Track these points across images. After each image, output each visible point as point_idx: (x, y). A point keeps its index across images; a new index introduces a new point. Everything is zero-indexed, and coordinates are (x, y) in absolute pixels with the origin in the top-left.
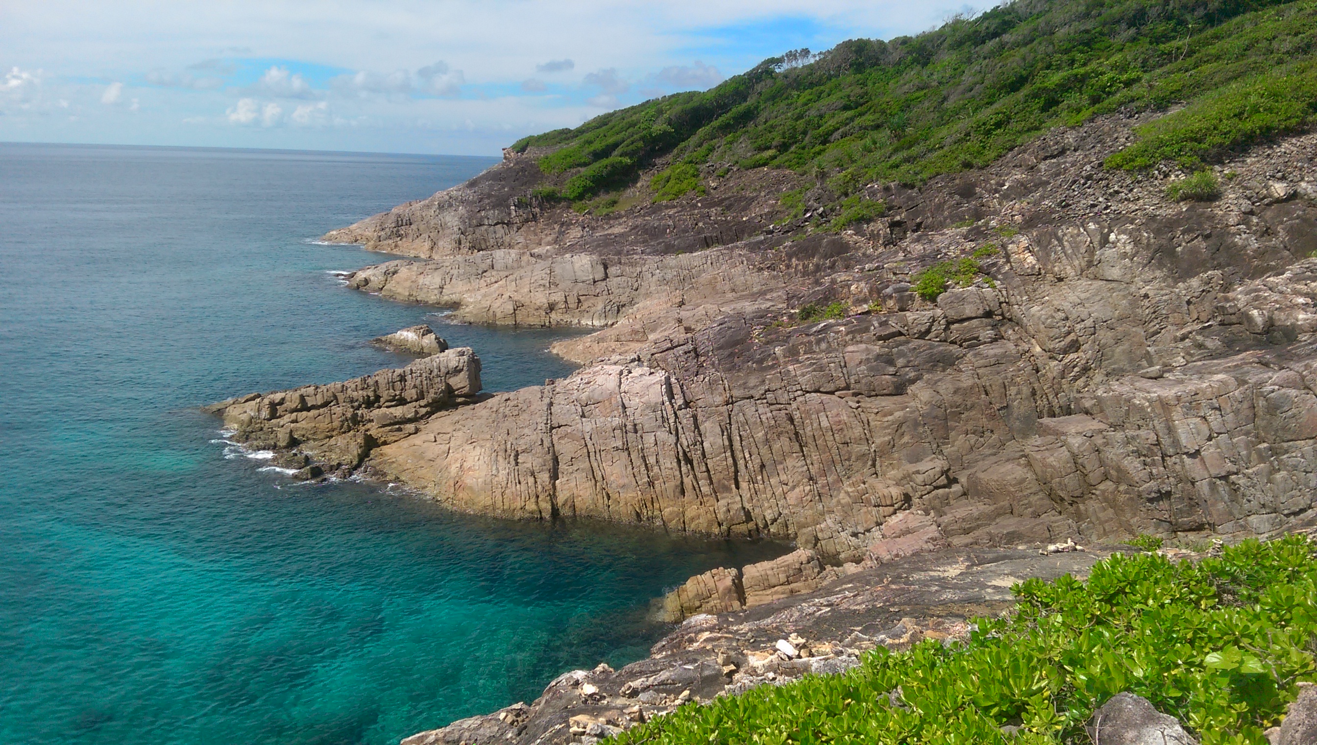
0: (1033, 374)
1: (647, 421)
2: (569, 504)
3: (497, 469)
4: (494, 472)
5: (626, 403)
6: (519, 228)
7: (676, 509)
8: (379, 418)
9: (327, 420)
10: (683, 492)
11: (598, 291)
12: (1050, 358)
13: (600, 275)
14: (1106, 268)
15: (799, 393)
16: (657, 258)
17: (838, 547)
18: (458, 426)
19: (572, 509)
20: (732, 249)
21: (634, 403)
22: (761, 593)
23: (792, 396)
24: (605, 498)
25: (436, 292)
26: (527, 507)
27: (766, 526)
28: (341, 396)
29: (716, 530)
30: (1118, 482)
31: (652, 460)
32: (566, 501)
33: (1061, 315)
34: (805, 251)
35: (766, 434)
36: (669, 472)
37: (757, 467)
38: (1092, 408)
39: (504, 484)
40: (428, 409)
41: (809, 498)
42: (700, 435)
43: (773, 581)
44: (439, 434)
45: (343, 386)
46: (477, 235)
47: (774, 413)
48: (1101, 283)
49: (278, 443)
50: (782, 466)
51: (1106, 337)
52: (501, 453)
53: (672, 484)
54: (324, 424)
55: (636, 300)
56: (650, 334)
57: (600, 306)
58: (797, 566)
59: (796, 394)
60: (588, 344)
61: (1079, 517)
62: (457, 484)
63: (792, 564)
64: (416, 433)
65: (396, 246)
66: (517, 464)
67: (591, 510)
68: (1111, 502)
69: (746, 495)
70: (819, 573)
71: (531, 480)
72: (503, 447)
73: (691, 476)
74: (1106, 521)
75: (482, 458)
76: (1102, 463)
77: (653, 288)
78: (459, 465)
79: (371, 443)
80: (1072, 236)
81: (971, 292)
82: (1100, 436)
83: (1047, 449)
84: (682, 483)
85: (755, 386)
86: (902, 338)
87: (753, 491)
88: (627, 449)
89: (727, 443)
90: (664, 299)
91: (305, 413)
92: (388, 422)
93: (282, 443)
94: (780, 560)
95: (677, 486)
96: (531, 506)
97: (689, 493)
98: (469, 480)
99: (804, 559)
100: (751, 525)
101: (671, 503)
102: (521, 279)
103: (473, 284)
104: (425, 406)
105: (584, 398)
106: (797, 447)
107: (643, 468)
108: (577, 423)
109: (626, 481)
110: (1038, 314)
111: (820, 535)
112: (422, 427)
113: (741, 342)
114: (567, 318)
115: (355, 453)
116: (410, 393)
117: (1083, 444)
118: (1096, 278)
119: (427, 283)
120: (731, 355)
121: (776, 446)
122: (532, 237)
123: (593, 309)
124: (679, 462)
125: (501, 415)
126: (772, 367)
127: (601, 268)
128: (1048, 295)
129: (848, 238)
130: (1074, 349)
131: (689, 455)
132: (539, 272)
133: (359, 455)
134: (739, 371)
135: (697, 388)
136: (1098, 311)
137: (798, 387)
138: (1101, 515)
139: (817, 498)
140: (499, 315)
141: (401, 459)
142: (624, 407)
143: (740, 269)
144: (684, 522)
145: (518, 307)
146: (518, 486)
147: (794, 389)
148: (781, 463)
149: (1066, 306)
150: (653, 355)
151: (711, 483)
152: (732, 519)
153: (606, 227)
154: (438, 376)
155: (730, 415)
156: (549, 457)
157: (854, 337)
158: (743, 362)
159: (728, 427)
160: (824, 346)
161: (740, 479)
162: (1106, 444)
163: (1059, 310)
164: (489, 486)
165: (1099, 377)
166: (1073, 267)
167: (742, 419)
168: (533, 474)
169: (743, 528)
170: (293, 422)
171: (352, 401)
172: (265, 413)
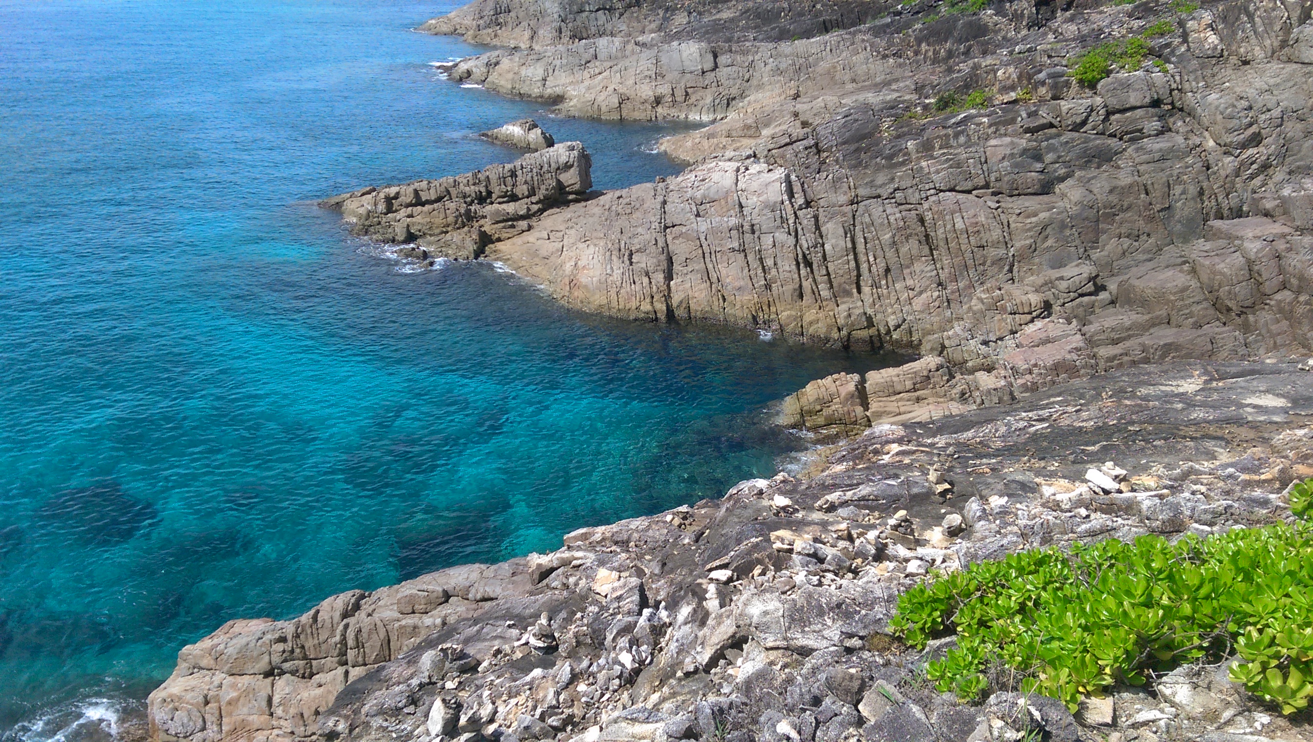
0: (1203, 172)
1: (765, 221)
2: (684, 306)
3: (612, 268)
4: (609, 271)
5: (743, 202)
6: (621, 15)
7: (794, 313)
8: (492, 214)
9: (442, 216)
10: (801, 296)
11: (706, 82)
12: (1225, 153)
13: (709, 64)
14: (1303, 49)
15: (932, 191)
16: (771, 45)
17: (966, 355)
18: (570, 224)
19: (686, 310)
20: (854, 34)
21: (751, 202)
22: (885, 399)
23: (924, 195)
24: (721, 300)
25: (539, 84)
26: (642, 308)
27: (888, 332)
28: (453, 192)
29: (835, 335)
30: (1298, 292)
31: (769, 262)
32: (681, 302)
33: (1244, 104)
34: (935, 35)
35: (894, 236)
36: (787, 275)
37: (882, 271)
38: (1274, 210)
39: (618, 283)
40: (540, 206)
41: (937, 304)
42: (822, 237)
43: (899, 388)
44: (552, 231)
45: (455, 181)
46: (579, 23)
47: (904, 213)
48: (1295, 66)
49: (397, 238)
50: (908, 271)
51: (1293, 128)
52: (615, 253)
53: (790, 288)
54: (439, 220)
55: (747, 93)
56: (763, 129)
57: (709, 100)
58: (925, 373)
59: (929, 193)
60: (697, 141)
61: (1246, 328)
62: (572, 283)
63: (920, 371)
64: (529, 230)
65: (496, 36)
66: (631, 263)
67: (707, 312)
68: (1286, 313)
69: (868, 300)
70: (948, 381)
71: (646, 280)
72: (617, 246)
73: (810, 280)
74: (1279, 334)
75: (596, 256)
76: (1281, 271)
77: (765, 79)
78: (573, 264)
79: (485, 240)
80: (1265, 11)
81: (1139, 77)
82: (1283, 241)
83: (1217, 255)
84: (801, 286)
85: (884, 184)
86: (1054, 130)
87: (875, 296)
88: (744, 251)
89: (850, 245)
90: (777, 91)
91: (419, 208)
92: (501, 218)
93: (401, 237)
94: (906, 367)
95: (795, 290)
96: (646, 307)
97: (808, 298)
98: (584, 278)
99: (933, 366)
100: (872, 331)
101: (788, 307)
102: (626, 70)
103: (577, 76)
104: (537, 203)
105: (699, 196)
106: (926, 250)
107: (760, 271)
108: (692, 223)
109: (742, 283)
110: (1216, 103)
111: (947, 343)
112: (534, 224)
113: (870, 135)
114: (674, 112)
115: (471, 249)
116: (522, 189)
117: (1262, 249)
118: (1289, 61)
119: (530, 75)
120: (858, 150)
121: (904, 249)
122: (635, 24)
123: (701, 103)
124: (798, 264)
125: (613, 214)
126: (903, 163)
127: (710, 57)
128: (1228, 81)
129: (987, 19)
130: (1254, 144)
131: (808, 257)
132: (644, 62)
133: (475, 251)
134: (866, 167)
135: (819, 186)
136: (1287, 99)
137: (931, 185)
138: (1273, 328)
139: (946, 304)
140: (604, 109)
141: (516, 256)
142: (741, 206)
143: (862, 56)
144: (802, 326)
145: (623, 100)
146: (633, 286)
147: (927, 187)
148: (908, 267)
149: (1251, 93)
150: (769, 151)
151: (832, 287)
152: (853, 324)
153: (714, 11)
154: (549, 172)
155: (854, 216)
156: (663, 257)
157: (997, 130)
158: (871, 158)
159: (852, 228)
160: (962, 139)
161: (862, 283)
162: (1290, 250)
163: (1241, 98)
164: (604, 285)
165: (1279, 175)
166: (1263, 48)
167: (867, 219)
168: (647, 274)
169: (864, 334)
171: (465, 197)
172: (382, 207)
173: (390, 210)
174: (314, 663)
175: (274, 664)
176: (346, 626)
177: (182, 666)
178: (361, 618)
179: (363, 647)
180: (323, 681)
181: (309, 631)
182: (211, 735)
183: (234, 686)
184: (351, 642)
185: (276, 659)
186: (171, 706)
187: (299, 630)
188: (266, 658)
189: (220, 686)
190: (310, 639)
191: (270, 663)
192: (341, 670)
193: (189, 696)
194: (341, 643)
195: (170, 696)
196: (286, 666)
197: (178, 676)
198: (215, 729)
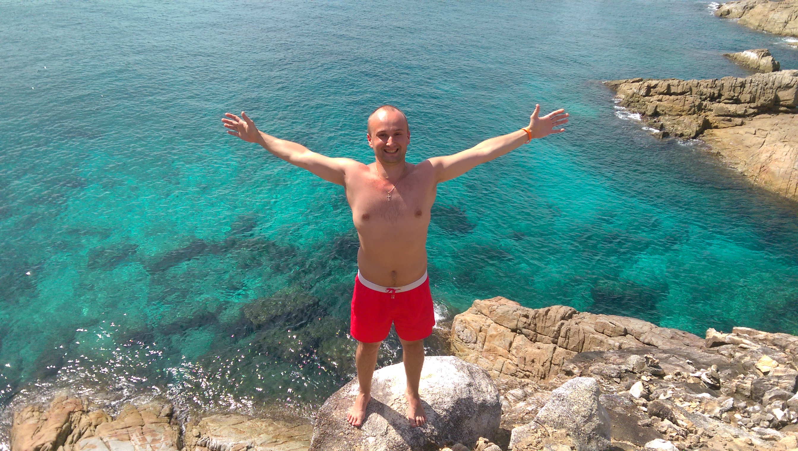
8: (717, 109)
9: (681, 104)
18: (776, 127)
25: (781, 25)
28: (695, 90)
40: (756, 110)
44: (759, 129)
45: (698, 83)
49: (647, 112)
54: (678, 106)
62: (763, 168)
64: (741, 125)
75: (789, 154)
78: (769, 155)
79: (707, 125)
91: (668, 96)
92: (723, 113)
93: (649, 113)
98: (773, 167)
104: (754, 108)
112: (747, 122)
115: (695, 129)
116: (746, 97)
119: (776, 18)
133: (697, 131)
141: (725, 141)
154: (771, 88)
164: (788, 175)
170: (659, 101)
171: (701, 95)
172: (643, 92)
173: (648, 94)
174: (539, 335)
175: (518, 326)
176: (562, 324)
177: (473, 309)
178: (571, 323)
179: (568, 339)
180: (541, 347)
181: (542, 318)
182: (478, 347)
183: (496, 329)
184: (562, 333)
185: (520, 325)
186: (464, 325)
187: (537, 315)
188: (515, 322)
189: (489, 326)
190: (541, 323)
191: (517, 325)
192: (552, 346)
193: (473, 324)
194: (557, 331)
195: (465, 320)
196: (524, 330)
197: (470, 312)
198: (481, 345)
